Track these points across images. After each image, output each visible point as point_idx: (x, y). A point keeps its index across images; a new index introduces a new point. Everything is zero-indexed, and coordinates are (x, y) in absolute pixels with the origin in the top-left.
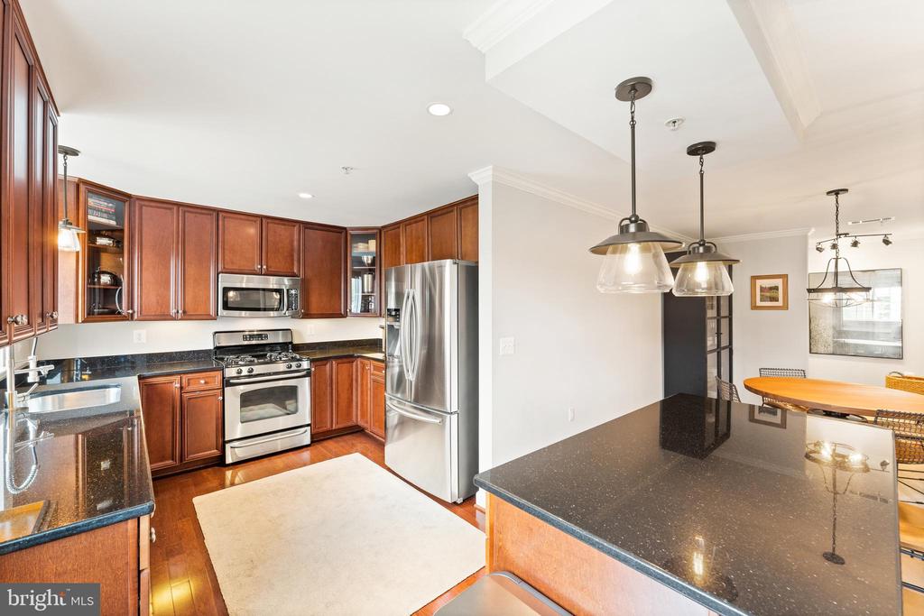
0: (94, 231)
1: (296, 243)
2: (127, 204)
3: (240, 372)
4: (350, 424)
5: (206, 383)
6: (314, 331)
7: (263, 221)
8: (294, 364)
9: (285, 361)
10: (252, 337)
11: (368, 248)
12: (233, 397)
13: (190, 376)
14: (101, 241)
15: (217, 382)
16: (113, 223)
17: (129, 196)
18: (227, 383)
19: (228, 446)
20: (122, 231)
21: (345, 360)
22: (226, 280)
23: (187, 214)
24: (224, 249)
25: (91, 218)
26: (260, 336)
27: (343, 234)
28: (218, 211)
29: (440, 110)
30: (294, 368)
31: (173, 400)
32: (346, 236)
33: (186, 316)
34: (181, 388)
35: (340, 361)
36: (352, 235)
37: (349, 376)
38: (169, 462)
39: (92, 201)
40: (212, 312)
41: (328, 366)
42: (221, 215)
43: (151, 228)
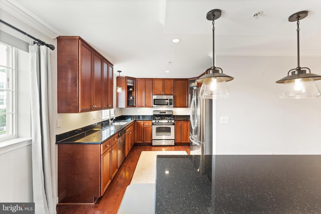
0: (129, 87)
1: (172, 85)
2: (135, 80)
3: (156, 122)
4: (187, 142)
5: (148, 123)
6: (179, 111)
7: (164, 80)
8: (170, 121)
9: (168, 120)
10: (162, 112)
11: (195, 84)
12: (154, 128)
13: (145, 121)
14: (131, 89)
15: (151, 124)
16: (132, 85)
17: (135, 78)
18: (153, 124)
19: (153, 141)
20: (134, 86)
21: (185, 121)
22: (155, 97)
23: (146, 81)
24: (154, 89)
25: (128, 84)
26: (164, 112)
27: (187, 81)
28: (152, 79)
29: (176, 41)
30: (170, 122)
31: (142, 127)
32: (188, 81)
33: (146, 106)
34: (143, 124)
35: (184, 121)
36: (190, 80)
37: (187, 126)
38: (141, 142)
39: (128, 81)
40: (151, 106)
41: (180, 122)
42: (153, 80)
43: (139, 85)
